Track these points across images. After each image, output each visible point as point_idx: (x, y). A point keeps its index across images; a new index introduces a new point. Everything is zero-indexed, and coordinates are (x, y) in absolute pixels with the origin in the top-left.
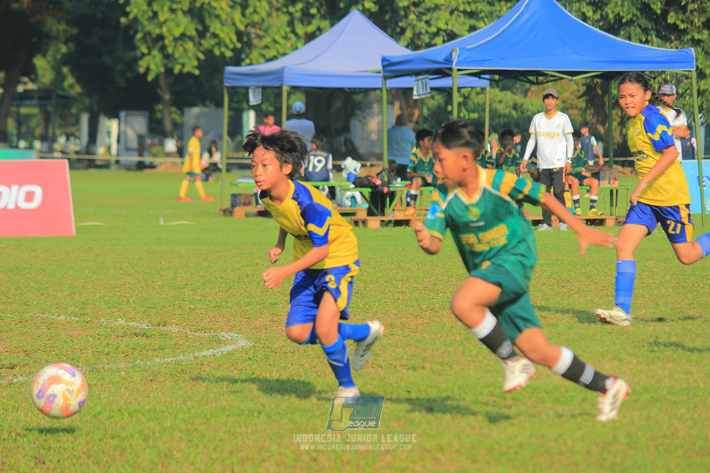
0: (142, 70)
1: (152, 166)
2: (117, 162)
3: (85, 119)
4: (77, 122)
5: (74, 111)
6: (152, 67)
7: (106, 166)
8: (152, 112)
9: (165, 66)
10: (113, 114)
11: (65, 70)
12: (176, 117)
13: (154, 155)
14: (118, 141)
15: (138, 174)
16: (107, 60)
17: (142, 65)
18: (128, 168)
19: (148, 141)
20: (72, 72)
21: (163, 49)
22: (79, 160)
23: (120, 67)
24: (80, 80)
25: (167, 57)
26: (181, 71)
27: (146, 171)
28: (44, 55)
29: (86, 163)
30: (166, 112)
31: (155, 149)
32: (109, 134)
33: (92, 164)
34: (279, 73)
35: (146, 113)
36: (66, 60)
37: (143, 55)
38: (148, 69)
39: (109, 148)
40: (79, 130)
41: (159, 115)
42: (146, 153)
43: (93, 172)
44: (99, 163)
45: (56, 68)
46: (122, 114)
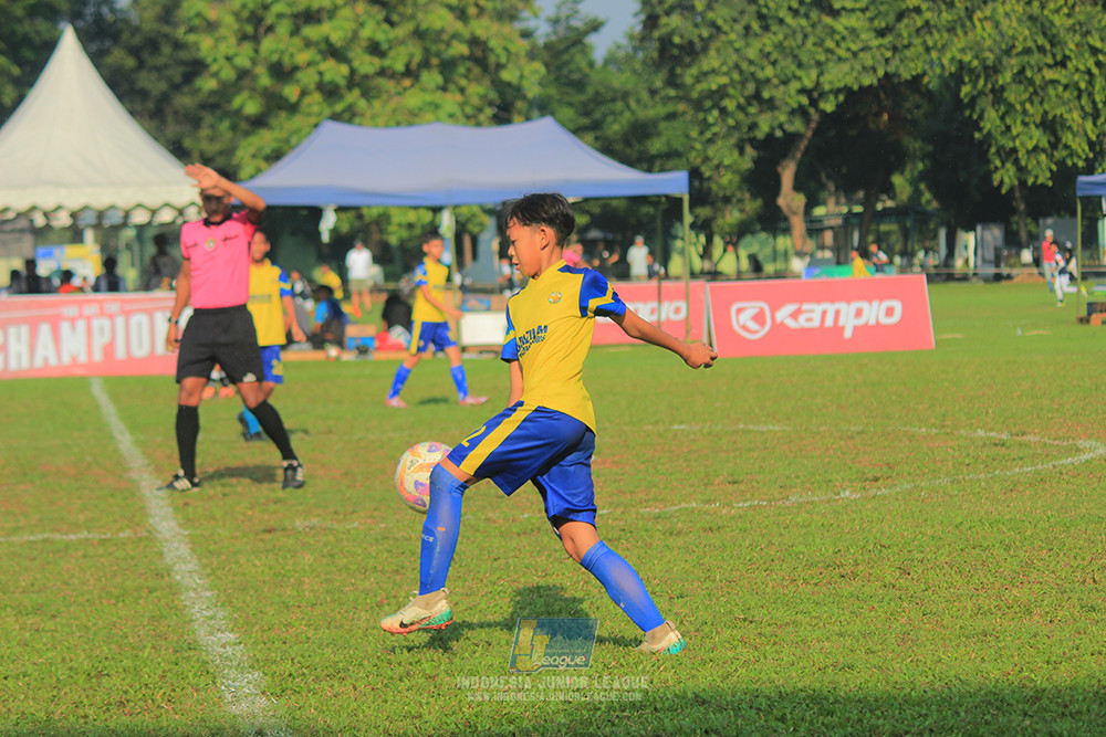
0: (996, 183)
1: (1009, 277)
2: (975, 274)
3: (942, 233)
4: (935, 236)
5: (932, 226)
6: (1006, 180)
7: (964, 278)
8: (1007, 223)
9: (1019, 179)
10: (970, 228)
11: (922, 186)
12: (1032, 228)
13: (1012, 266)
14: (976, 253)
15: (995, 286)
16: (962, 175)
17: (996, 178)
18: (986, 280)
19: (1005, 253)
20: (930, 188)
21: (1016, 162)
22: (937, 275)
23: (975, 181)
24: (936, 196)
25: (1021, 169)
26: (1034, 183)
27: (1004, 283)
28: (902, 173)
29: (945, 277)
30: (1022, 225)
31: (1012, 261)
32: (966, 247)
33: (950, 277)
35: (1002, 225)
36: (923, 176)
37: (996, 168)
38: (1002, 182)
39: (967, 261)
40: (938, 244)
41: (1015, 227)
42: (1003, 264)
43: (952, 285)
44: (956, 276)
45: (914, 183)
46: (979, 228)
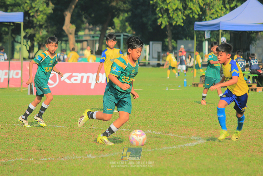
1: (163, 65)
2: (149, 63)
6: (163, 22)
7: (144, 65)
8: (163, 42)
9: (169, 22)
10: (147, 43)
11: (127, 24)
12: (174, 44)
13: (164, 60)
14: (149, 54)
15: (157, 68)
16: (144, 19)
17: (159, 21)
18: (153, 66)
19: (162, 55)
20: (130, 25)
21: (168, 15)
23: (150, 22)
24: (133, 28)
25: (170, 18)
26: (176, 24)
27: (161, 68)
28: (118, 18)
30: (170, 42)
32: (145, 52)
34: (218, 25)
35: (161, 43)
36: (127, 20)
37: (159, 17)
38: (161, 23)
39: (145, 58)
41: (166, 43)
42: (161, 60)
44: (141, 64)
45: (123, 22)
46: (151, 43)
